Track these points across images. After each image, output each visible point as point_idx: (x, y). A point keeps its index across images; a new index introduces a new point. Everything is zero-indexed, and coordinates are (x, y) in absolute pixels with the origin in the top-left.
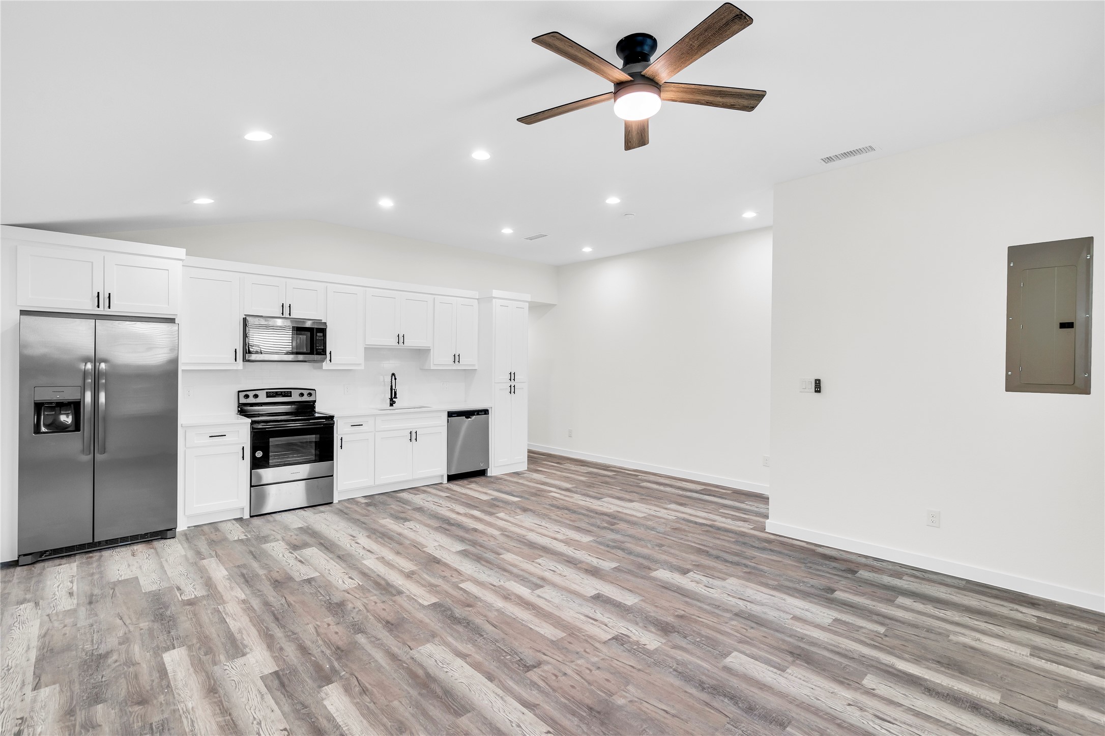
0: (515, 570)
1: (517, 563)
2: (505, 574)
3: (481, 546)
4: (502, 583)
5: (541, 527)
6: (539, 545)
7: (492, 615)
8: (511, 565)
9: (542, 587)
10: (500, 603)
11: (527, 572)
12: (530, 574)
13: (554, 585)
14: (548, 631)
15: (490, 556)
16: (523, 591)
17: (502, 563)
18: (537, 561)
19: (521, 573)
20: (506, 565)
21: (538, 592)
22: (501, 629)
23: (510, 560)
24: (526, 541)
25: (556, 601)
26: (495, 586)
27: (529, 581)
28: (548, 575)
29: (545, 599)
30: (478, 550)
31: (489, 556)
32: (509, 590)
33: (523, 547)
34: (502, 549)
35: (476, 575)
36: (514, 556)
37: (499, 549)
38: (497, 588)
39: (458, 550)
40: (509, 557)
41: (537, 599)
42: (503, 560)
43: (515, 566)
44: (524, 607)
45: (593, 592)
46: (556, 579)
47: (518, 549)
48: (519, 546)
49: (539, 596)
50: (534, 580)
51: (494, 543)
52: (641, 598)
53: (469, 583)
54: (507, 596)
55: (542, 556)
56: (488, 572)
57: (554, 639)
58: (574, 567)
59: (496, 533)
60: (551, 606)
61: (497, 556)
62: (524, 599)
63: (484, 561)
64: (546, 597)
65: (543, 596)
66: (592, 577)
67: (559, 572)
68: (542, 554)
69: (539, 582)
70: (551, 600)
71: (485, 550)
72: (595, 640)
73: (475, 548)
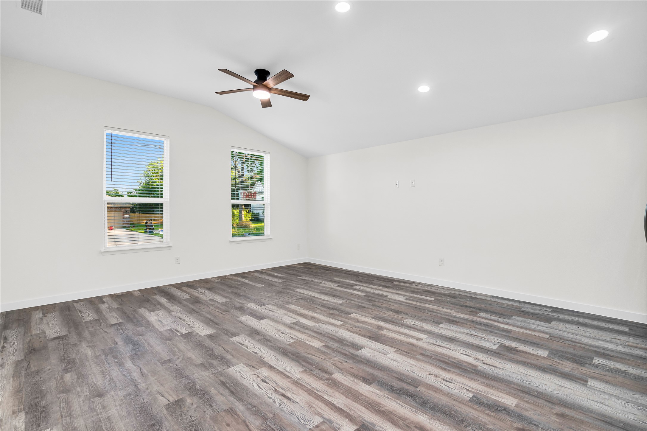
0: (310, 333)
1: (310, 339)
2: (317, 330)
3: (346, 355)
4: (317, 325)
5: (283, 391)
6: (290, 358)
7: (318, 311)
8: (314, 336)
9: (292, 323)
10: (316, 315)
11: (302, 332)
12: (299, 331)
13: (285, 324)
14: (293, 307)
15: (335, 345)
16: (303, 321)
17: (321, 338)
18: (294, 341)
19: (306, 331)
20: (317, 336)
21: (295, 321)
22: (313, 307)
23: (315, 341)
24: (303, 363)
25: (286, 317)
26: (321, 323)
27: (300, 326)
28: (287, 330)
29: (292, 318)
30: (348, 351)
31: (333, 344)
32: (312, 321)
33: (305, 355)
34: (325, 352)
35: (337, 329)
36: (313, 344)
37: (327, 351)
38: (319, 322)
39: (363, 349)
40: (317, 344)
41: (296, 317)
42: (321, 341)
43: (310, 336)
44: (303, 314)
45: (263, 321)
46: (282, 328)
47: (310, 352)
48: (309, 356)
49: (295, 319)
50: (297, 327)
51: (334, 359)
52: (238, 319)
53: (339, 324)
54: (313, 318)
55: (290, 345)
56: (329, 331)
57: (290, 305)
58: (266, 336)
59: (338, 376)
60: (289, 315)
61: (327, 344)
62: (303, 317)
63: (336, 339)
64: (291, 318)
65: (293, 319)
66: (258, 329)
67: (279, 332)
68: (289, 347)
69: (294, 326)
70: (289, 317)
71: (340, 350)
72: (273, 305)
73: (351, 353)
